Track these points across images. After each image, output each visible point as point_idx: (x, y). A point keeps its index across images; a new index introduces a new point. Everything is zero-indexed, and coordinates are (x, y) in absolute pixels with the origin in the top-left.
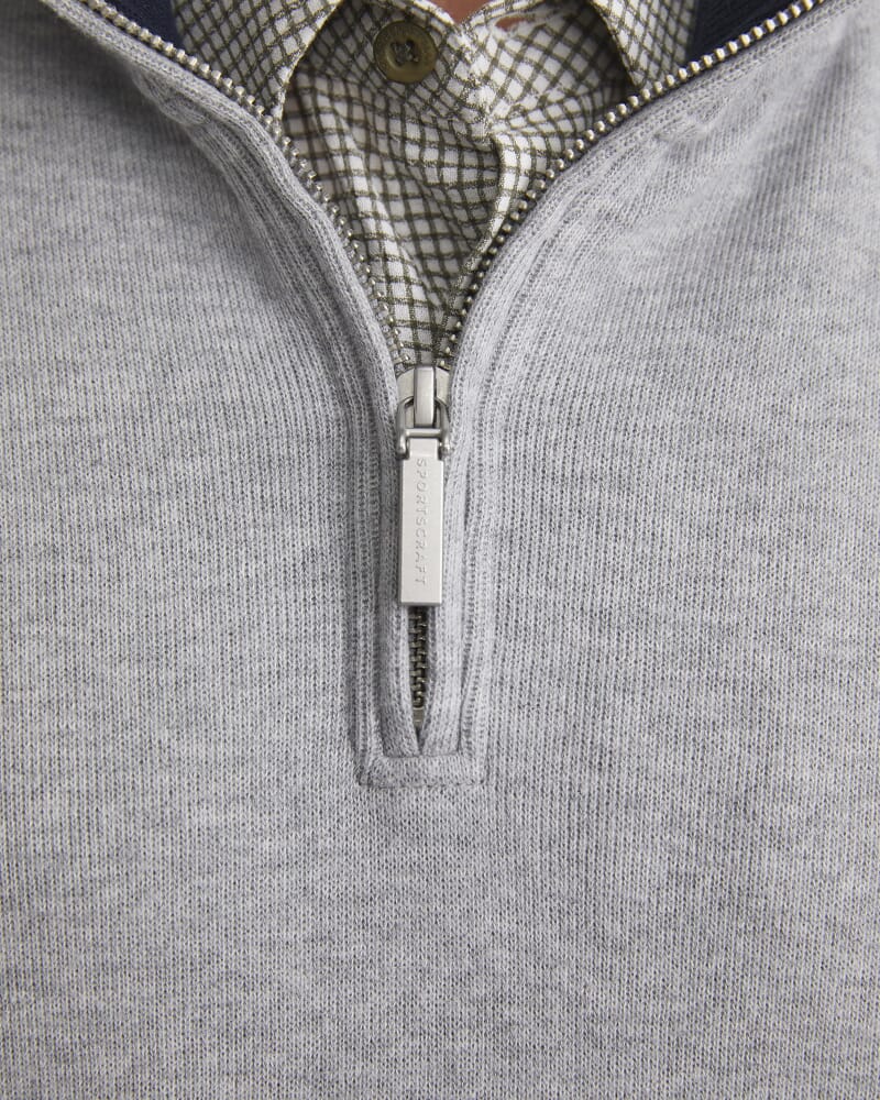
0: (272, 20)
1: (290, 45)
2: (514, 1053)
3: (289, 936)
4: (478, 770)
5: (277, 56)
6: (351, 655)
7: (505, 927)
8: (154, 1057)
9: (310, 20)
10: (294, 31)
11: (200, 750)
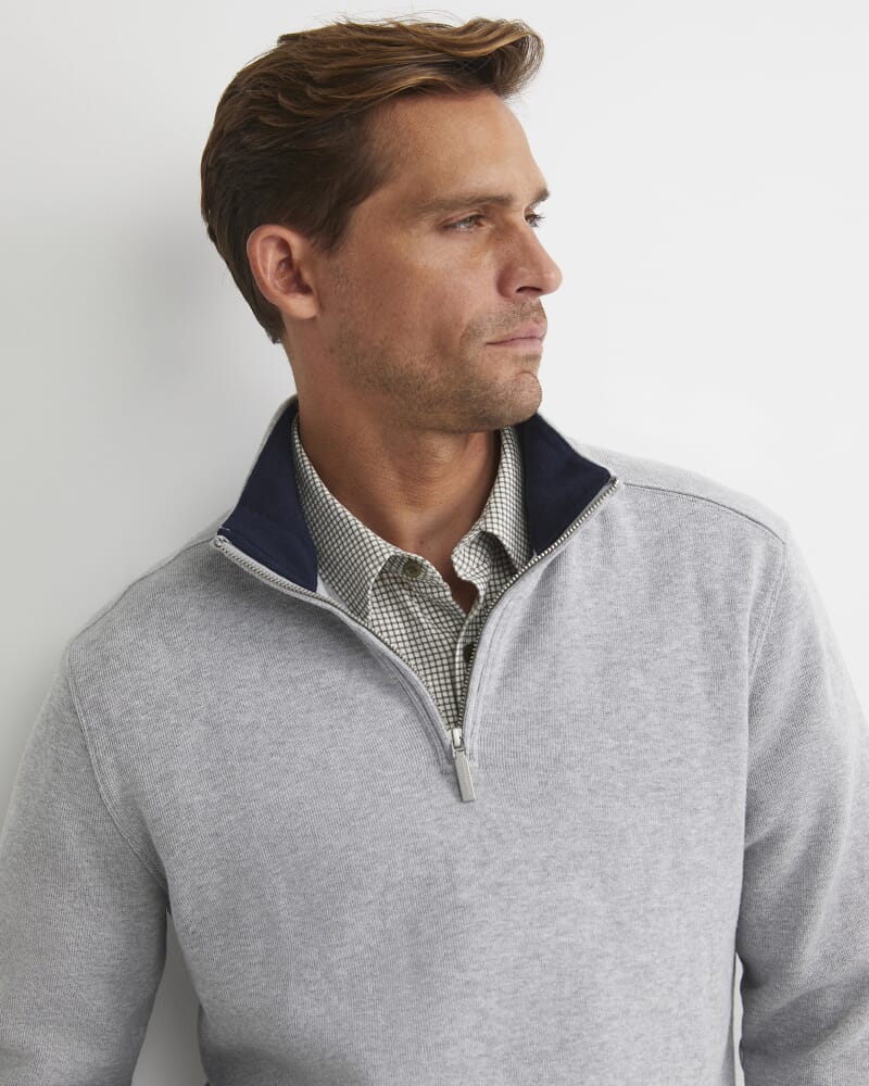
0: (368, 565)
1: (374, 571)
2: (503, 842)
3: (428, 820)
4: (477, 765)
5: (370, 575)
6: (430, 739)
7: (493, 806)
8: (395, 864)
9: (380, 564)
10: (375, 567)
11: (390, 773)
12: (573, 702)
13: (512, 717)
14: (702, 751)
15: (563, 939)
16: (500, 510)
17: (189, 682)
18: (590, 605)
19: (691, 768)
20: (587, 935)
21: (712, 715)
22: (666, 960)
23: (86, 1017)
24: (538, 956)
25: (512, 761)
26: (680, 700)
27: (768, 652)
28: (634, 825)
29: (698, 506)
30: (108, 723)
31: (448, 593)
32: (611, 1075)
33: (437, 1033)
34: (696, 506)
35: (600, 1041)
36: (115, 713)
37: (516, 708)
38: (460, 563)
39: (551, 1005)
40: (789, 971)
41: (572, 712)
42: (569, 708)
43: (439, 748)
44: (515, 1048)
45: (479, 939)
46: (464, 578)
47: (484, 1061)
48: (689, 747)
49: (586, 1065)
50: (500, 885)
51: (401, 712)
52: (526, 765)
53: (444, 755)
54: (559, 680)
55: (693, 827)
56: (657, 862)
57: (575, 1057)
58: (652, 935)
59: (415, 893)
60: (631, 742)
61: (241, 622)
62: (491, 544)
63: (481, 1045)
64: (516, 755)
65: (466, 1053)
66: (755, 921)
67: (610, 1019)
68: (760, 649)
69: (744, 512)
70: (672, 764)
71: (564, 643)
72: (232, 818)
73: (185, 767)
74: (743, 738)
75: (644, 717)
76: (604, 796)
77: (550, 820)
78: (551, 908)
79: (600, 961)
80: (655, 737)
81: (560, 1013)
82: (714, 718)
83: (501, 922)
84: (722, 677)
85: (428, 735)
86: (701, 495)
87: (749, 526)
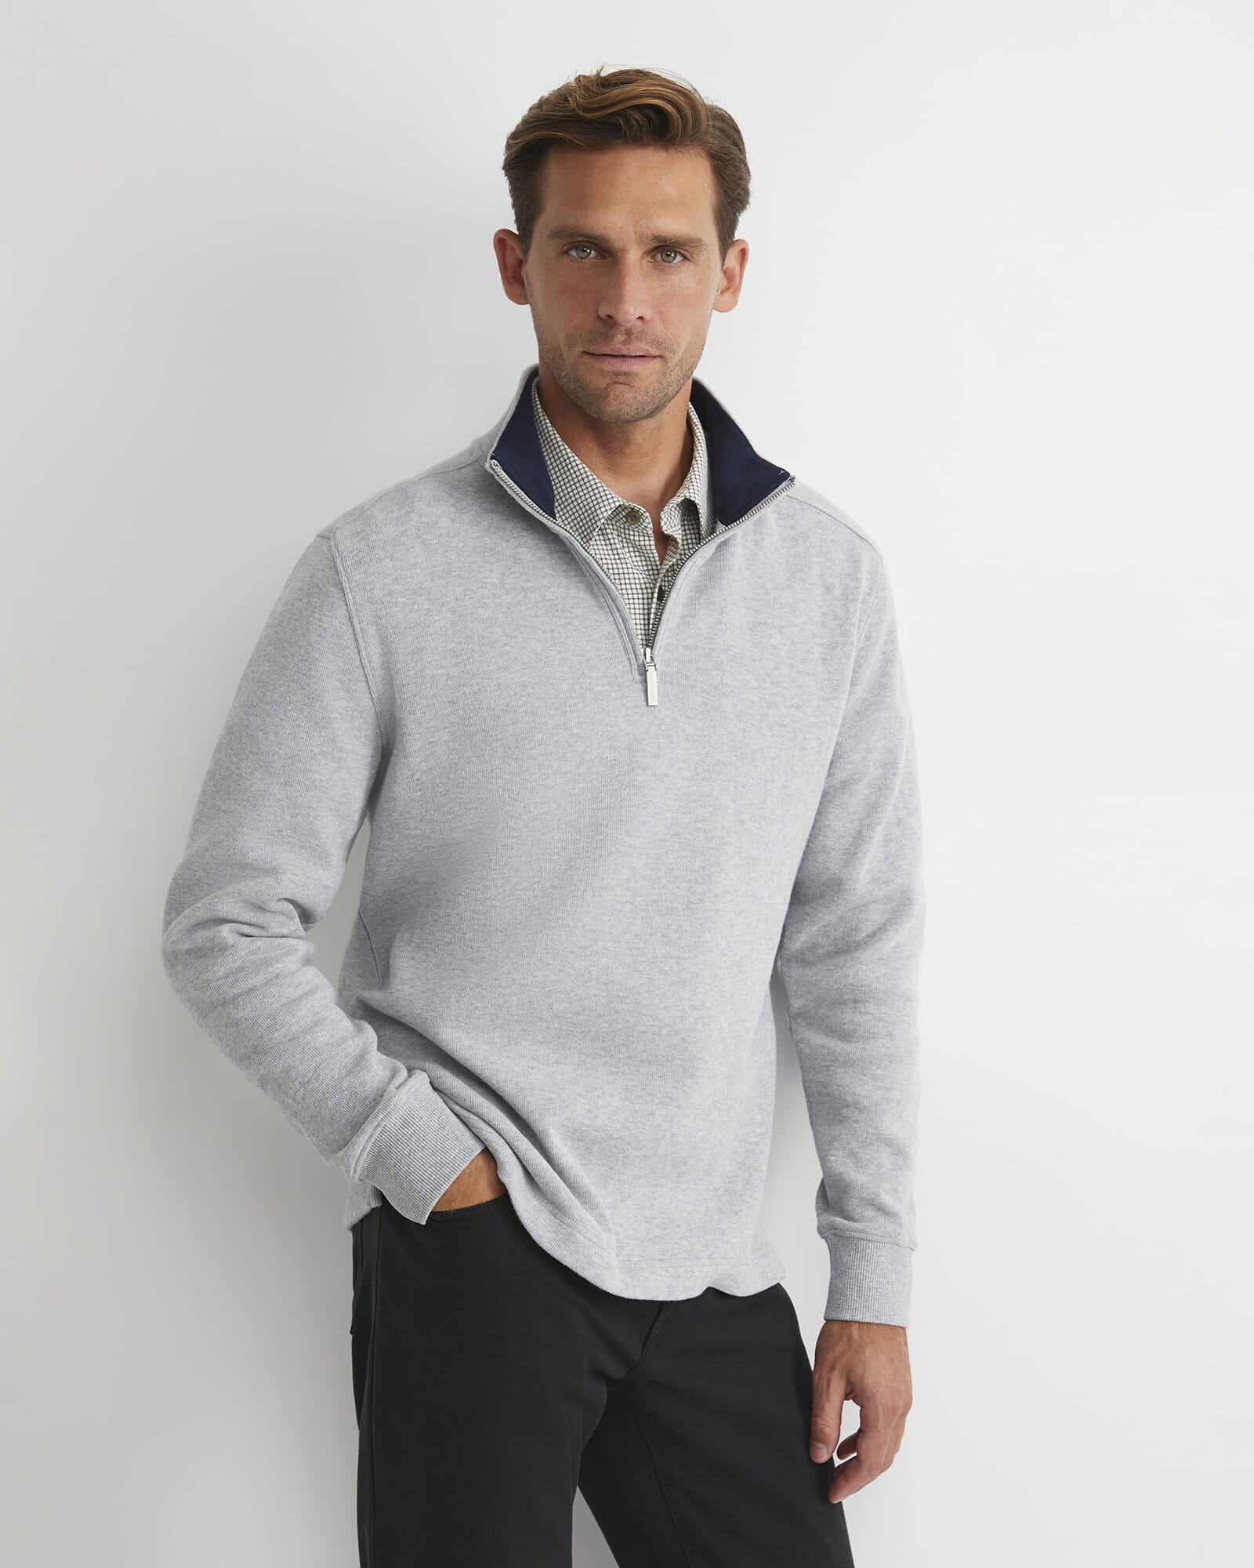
8: (591, 744)
12: (731, 646)
13: (687, 648)
14: (815, 703)
15: (699, 825)
16: (696, 488)
17: (441, 578)
18: (746, 576)
19: (806, 713)
20: (718, 825)
21: (825, 677)
22: (767, 858)
23: (317, 842)
24: (678, 835)
25: (683, 682)
26: (804, 661)
27: (868, 638)
28: (762, 748)
29: (823, 517)
30: (371, 600)
31: (652, 543)
32: (719, 936)
33: (603, 879)
34: (821, 517)
35: (717, 908)
36: (378, 594)
37: (690, 642)
38: (665, 520)
39: (684, 873)
40: (848, 887)
41: (730, 653)
42: (728, 650)
43: (633, 661)
44: (653, 901)
45: (645, 814)
46: (666, 532)
47: (628, 906)
48: (806, 698)
49: (704, 924)
50: (665, 775)
51: (607, 627)
52: (693, 687)
53: (636, 667)
54: (723, 627)
55: (800, 761)
56: (773, 781)
57: (698, 916)
58: (762, 837)
59: (602, 769)
60: (767, 685)
61: (483, 537)
62: (689, 509)
63: (628, 894)
64: (687, 677)
65: (618, 898)
66: (820, 848)
67: (726, 892)
68: (863, 634)
69: (854, 529)
70: (793, 708)
71: (729, 599)
72: (467, 690)
73: (433, 644)
74: (844, 698)
75: (778, 668)
76: (745, 722)
77: (706, 733)
78: (694, 801)
79: (725, 847)
80: (784, 685)
81: (690, 881)
82: (826, 679)
83: (659, 804)
84: (834, 648)
85: (626, 650)
86: (825, 510)
87: (858, 540)
